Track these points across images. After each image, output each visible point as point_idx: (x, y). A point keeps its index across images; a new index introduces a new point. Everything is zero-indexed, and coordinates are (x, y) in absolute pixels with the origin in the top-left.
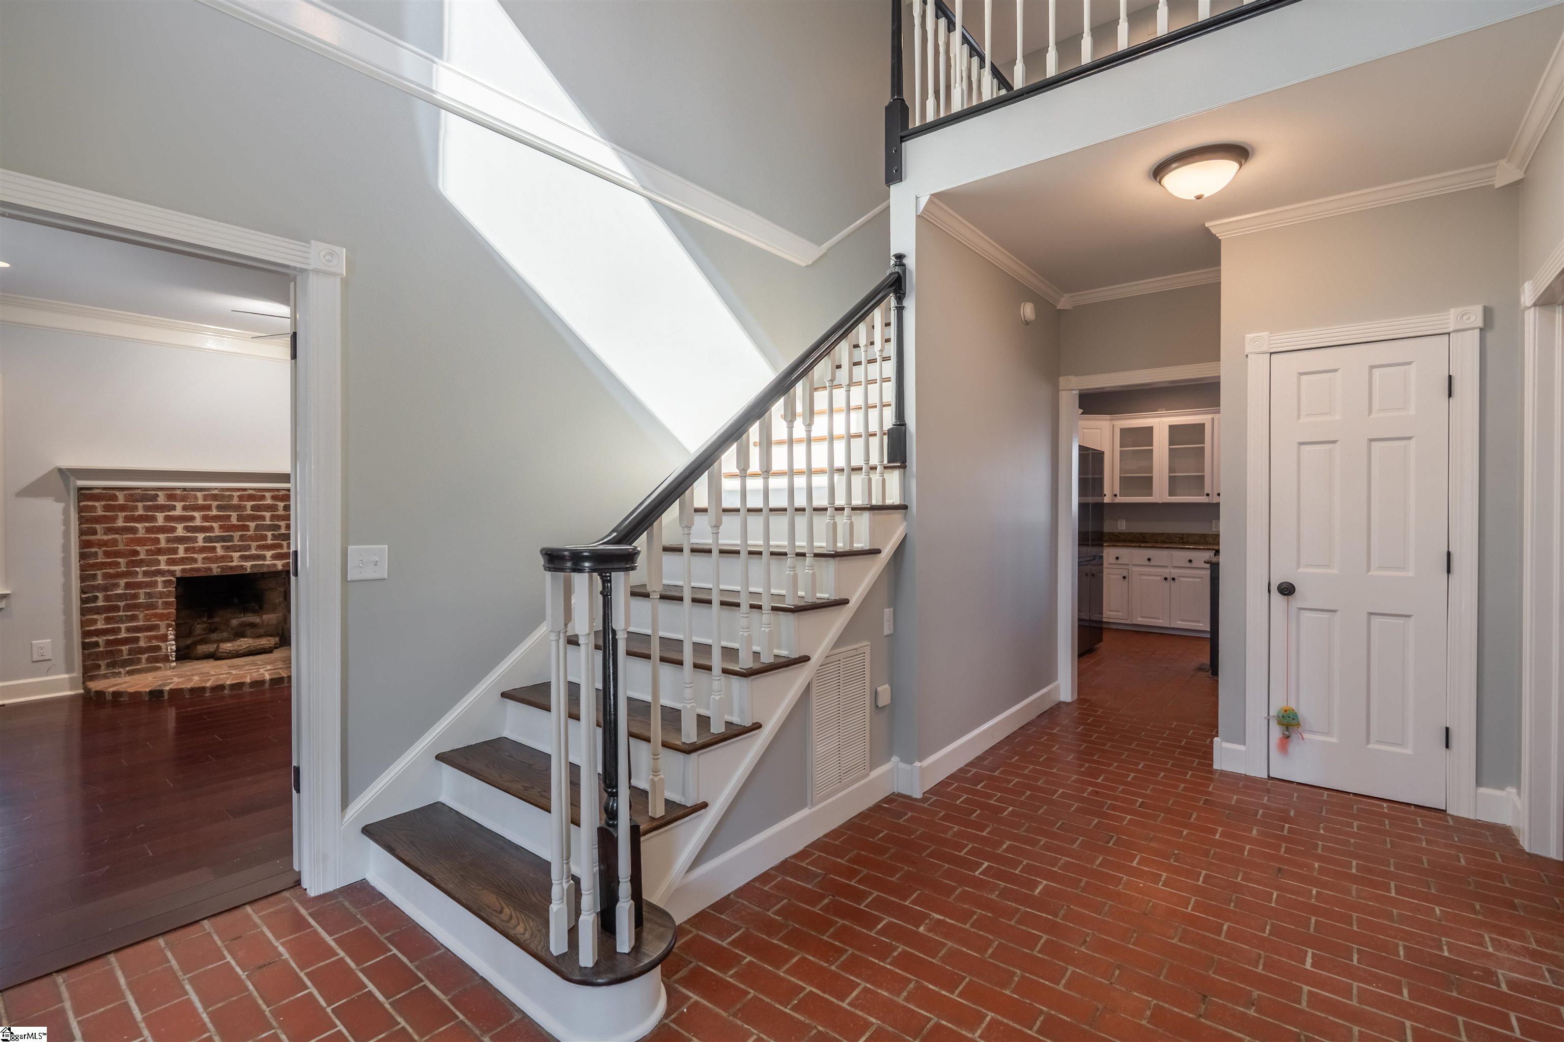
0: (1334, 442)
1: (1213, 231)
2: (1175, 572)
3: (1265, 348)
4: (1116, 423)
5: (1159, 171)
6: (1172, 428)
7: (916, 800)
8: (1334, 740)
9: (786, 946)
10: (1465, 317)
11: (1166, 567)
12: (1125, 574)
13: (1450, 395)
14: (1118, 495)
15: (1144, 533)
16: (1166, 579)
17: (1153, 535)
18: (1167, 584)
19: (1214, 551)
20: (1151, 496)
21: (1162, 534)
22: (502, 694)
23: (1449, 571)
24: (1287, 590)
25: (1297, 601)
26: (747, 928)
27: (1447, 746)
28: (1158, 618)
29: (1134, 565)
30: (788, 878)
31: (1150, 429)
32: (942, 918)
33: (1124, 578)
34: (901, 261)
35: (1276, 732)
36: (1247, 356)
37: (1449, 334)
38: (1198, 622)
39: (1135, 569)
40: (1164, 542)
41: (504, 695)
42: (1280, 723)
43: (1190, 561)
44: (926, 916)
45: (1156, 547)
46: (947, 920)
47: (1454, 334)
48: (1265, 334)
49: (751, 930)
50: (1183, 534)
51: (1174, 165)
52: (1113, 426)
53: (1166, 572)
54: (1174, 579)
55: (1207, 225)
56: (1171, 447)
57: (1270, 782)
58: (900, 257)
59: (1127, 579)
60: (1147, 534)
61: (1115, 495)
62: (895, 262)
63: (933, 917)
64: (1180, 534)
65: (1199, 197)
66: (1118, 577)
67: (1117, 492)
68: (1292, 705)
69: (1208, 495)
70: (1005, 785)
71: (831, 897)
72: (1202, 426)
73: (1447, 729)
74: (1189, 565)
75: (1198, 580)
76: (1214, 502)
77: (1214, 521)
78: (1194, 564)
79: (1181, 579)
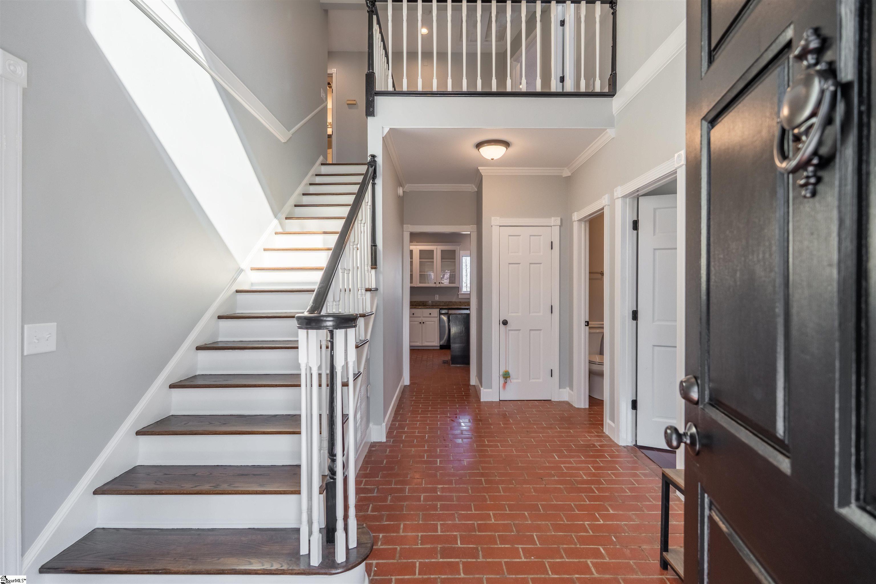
0: (519, 264)
1: (481, 171)
2: (424, 320)
3: (498, 224)
5: (479, 145)
6: (421, 251)
7: (384, 442)
8: (520, 381)
9: (392, 523)
10: (556, 221)
11: (420, 317)
13: (552, 249)
16: (420, 323)
18: (420, 325)
19: (439, 309)
22: (136, 433)
23: (552, 313)
24: (505, 323)
25: (509, 327)
26: (366, 524)
27: (552, 376)
28: (417, 342)
30: (361, 495)
32: (442, 486)
34: (374, 159)
35: (502, 381)
36: (492, 226)
37: (551, 226)
40: (416, 306)
41: (138, 433)
42: (504, 377)
44: (436, 488)
45: (416, 308)
46: (445, 486)
47: (554, 227)
48: (498, 218)
49: (369, 523)
51: (485, 145)
53: (420, 320)
54: (423, 323)
55: (479, 168)
57: (501, 402)
58: (373, 156)
62: (371, 159)
63: (439, 487)
64: (422, 301)
65: (492, 159)
68: (507, 369)
69: (435, 283)
70: (415, 426)
71: (390, 496)
73: (552, 370)
74: (429, 316)
75: (433, 323)
76: (438, 286)
77: (436, 295)
78: (432, 315)
79: (427, 323)
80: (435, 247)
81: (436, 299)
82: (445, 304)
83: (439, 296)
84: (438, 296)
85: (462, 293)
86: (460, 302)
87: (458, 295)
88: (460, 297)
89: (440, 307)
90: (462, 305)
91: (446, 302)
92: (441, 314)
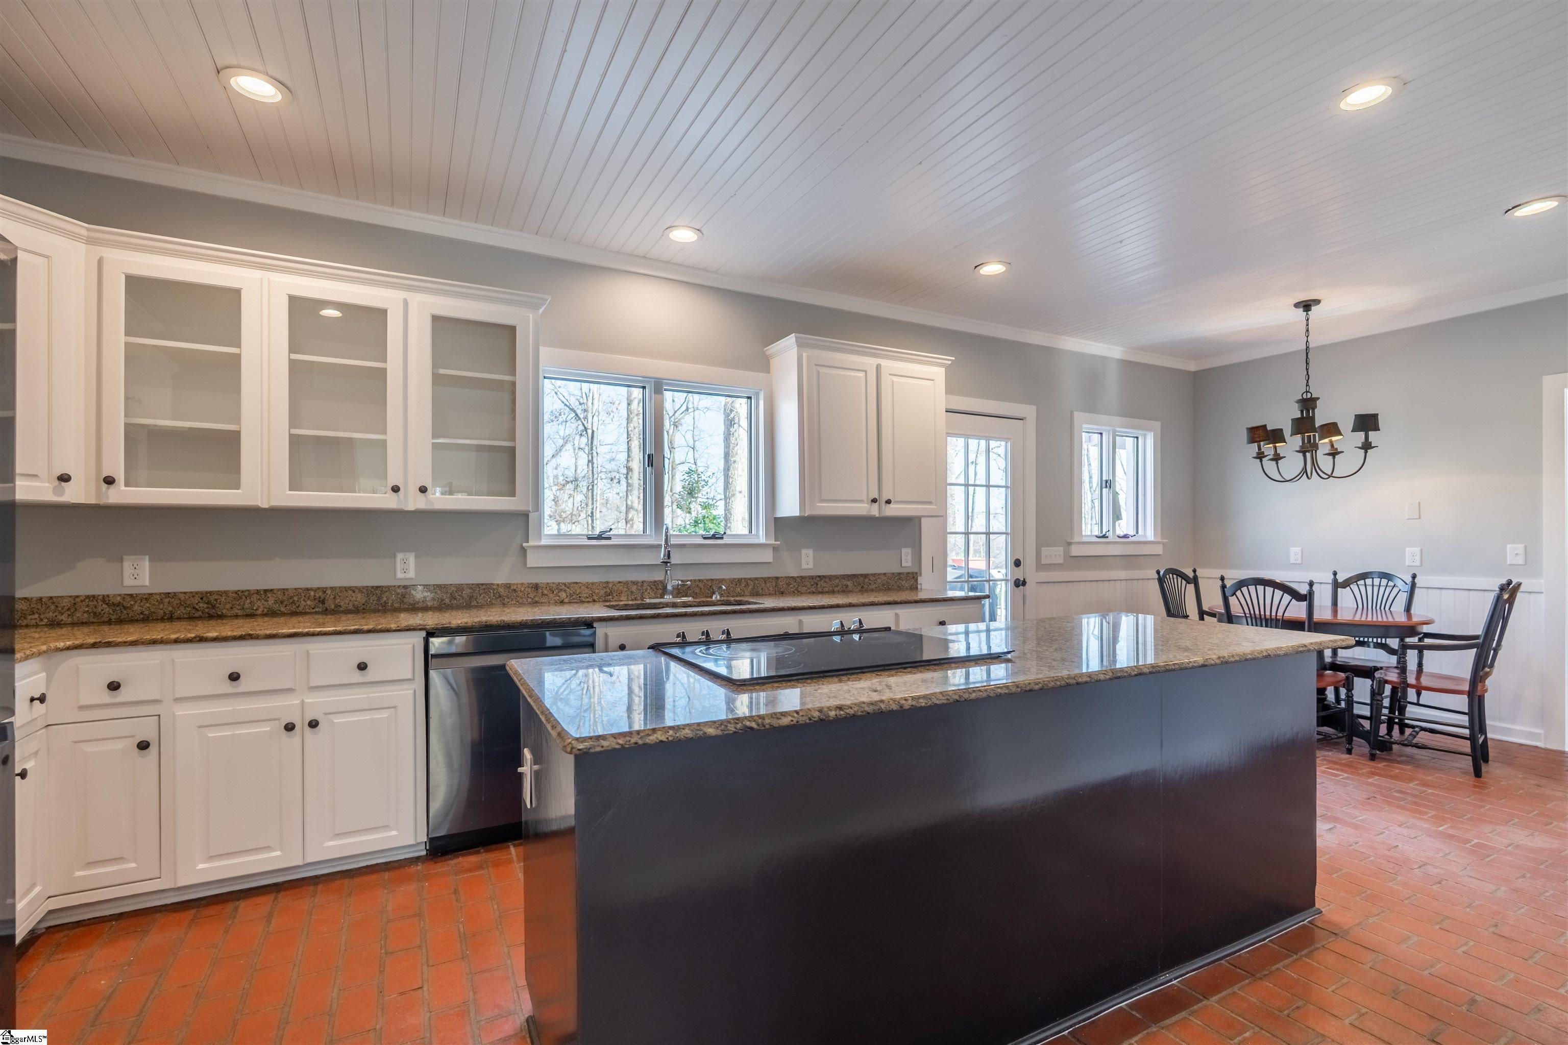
2: (316, 702)
4: (110, 254)
6: (299, 305)
11: (290, 690)
12: (147, 731)
14: (120, 477)
15: (211, 593)
16: (290, 727)
17: (240, 595)
18: (295, 739)
19: (424, 634)
20: (238, 487)
21: (266, 591)
29: (178, 700)
31: (235, 294)
33: (143, 746)
38: (386, 827)
39: (182, 711)
43: (362, 667)
50: (324, 590)
52: (100, 262)
53: (289, 705)
54: (313, 724)
56: (295, 356)
59: (153, 749)
60: (220, 593)
61: (109, 481)
64: (316, 590)
66: (119, 745)
67: (116, 466)
69: (396, 489)
72: (382, 313)
74: (358, 677)
75: (384, 714)
76: (411, 507)
77: (400, 556)
78: (372, 674)
79: (337, 720)
80: (401, 295)
81: (400, 575)
82: (453, 597)
83: (416, 557)
84: (411, 559)
85: (544, 542)
86: (536, 587)
87: (524, 551)
88: (533, 560)
89: (431, 620)
90: (544, 600)
91: (459, 588)
92: (433, 662)
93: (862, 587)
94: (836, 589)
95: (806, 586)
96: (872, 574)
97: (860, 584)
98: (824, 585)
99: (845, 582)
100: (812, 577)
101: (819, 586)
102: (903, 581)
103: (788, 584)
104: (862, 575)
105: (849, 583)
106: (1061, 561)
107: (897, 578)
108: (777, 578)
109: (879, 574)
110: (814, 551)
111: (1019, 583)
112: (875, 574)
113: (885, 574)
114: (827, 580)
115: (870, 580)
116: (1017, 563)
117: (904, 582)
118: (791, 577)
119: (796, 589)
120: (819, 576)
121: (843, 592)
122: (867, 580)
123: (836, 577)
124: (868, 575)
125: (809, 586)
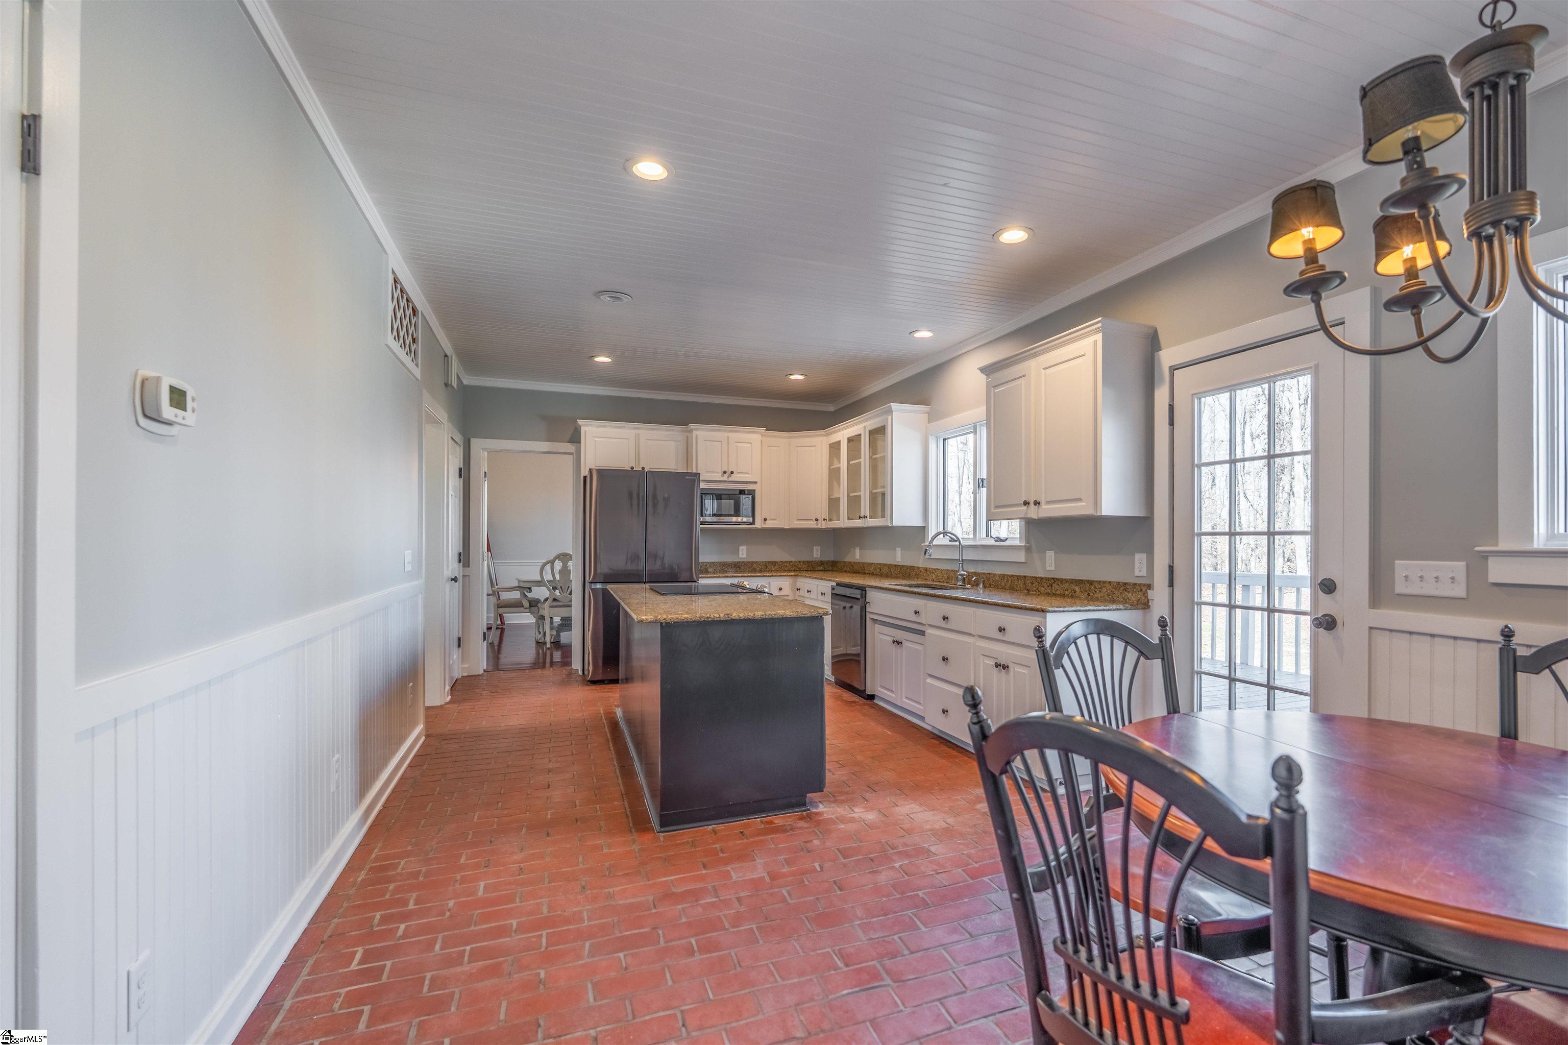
93: (1088, 595)
94: (1066, 593)
95: (1044, 587)
96: (1097, 581)
97: (1086, 591)
98: (1057, 587)
99: (1073, 587)
100: (1048, 579)
101: (1053, 588)
102: (1129, 592)
103: (1032, 583)
104: (1088, 581)
105: (1077, 588)
106: (1460, 591)
107: (1122, 588)
108: (1025, 577)
109: (1104, 582)
110: (1055, 553)
111: (1326, 623)
112: (1100, 582)
113: (1110, 582)
114: (1059, 583)
115: (1095, 587)
116: (1328, 587)
117: (1130, 595)
118: (1034, 577)
119: (1037, 589)
120: (1053, 579)
121: (1072, 597)
122: (1092, 587)
123: (1067, 581)
124: (1094, 581)
125: (1046, 587)
